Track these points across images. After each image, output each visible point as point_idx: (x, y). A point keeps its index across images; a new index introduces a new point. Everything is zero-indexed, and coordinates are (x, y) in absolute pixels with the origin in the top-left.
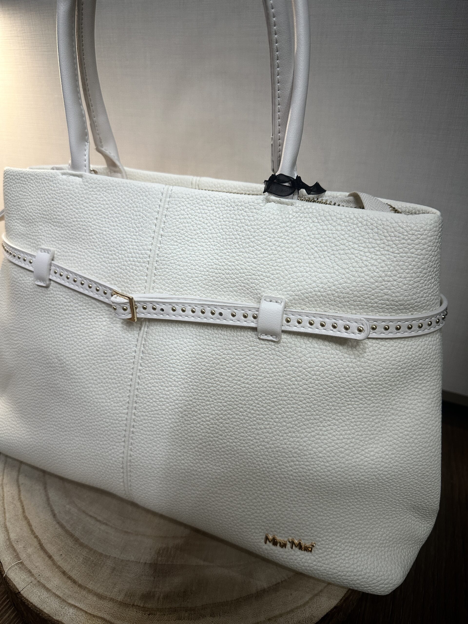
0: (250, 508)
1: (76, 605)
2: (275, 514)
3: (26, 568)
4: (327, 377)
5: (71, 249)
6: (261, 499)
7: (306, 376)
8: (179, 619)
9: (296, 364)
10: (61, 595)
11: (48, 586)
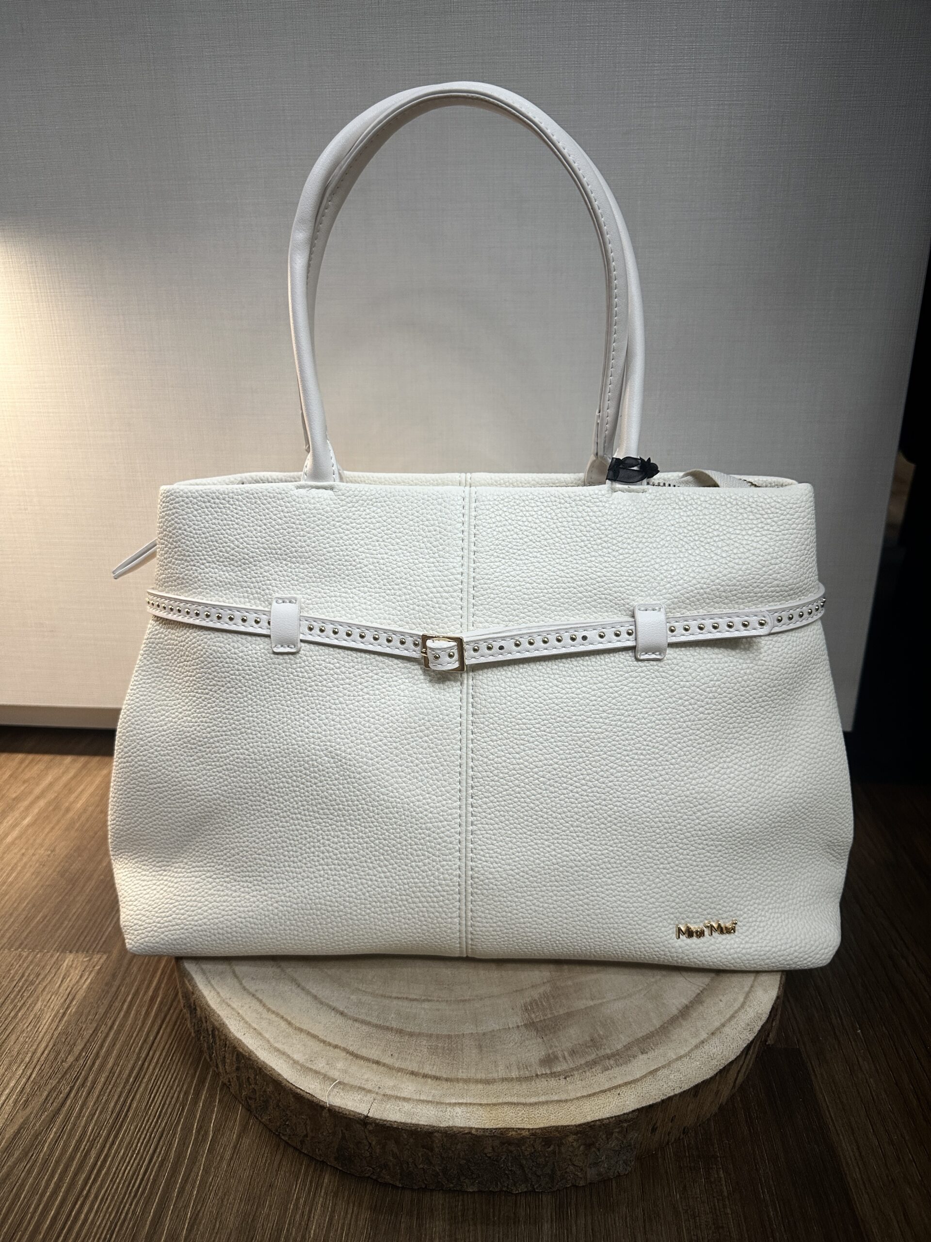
0: (654, 892)
1: (460, 1101)
2: (685, 892)
3: (353, 1087)
4: (725, 692)
5: (328, 591)
6: (665, 876)
7: (701, 695)
8: (607, 1069)
9: (688, 683)
10: (430, 1098)
11: (402, 1095)
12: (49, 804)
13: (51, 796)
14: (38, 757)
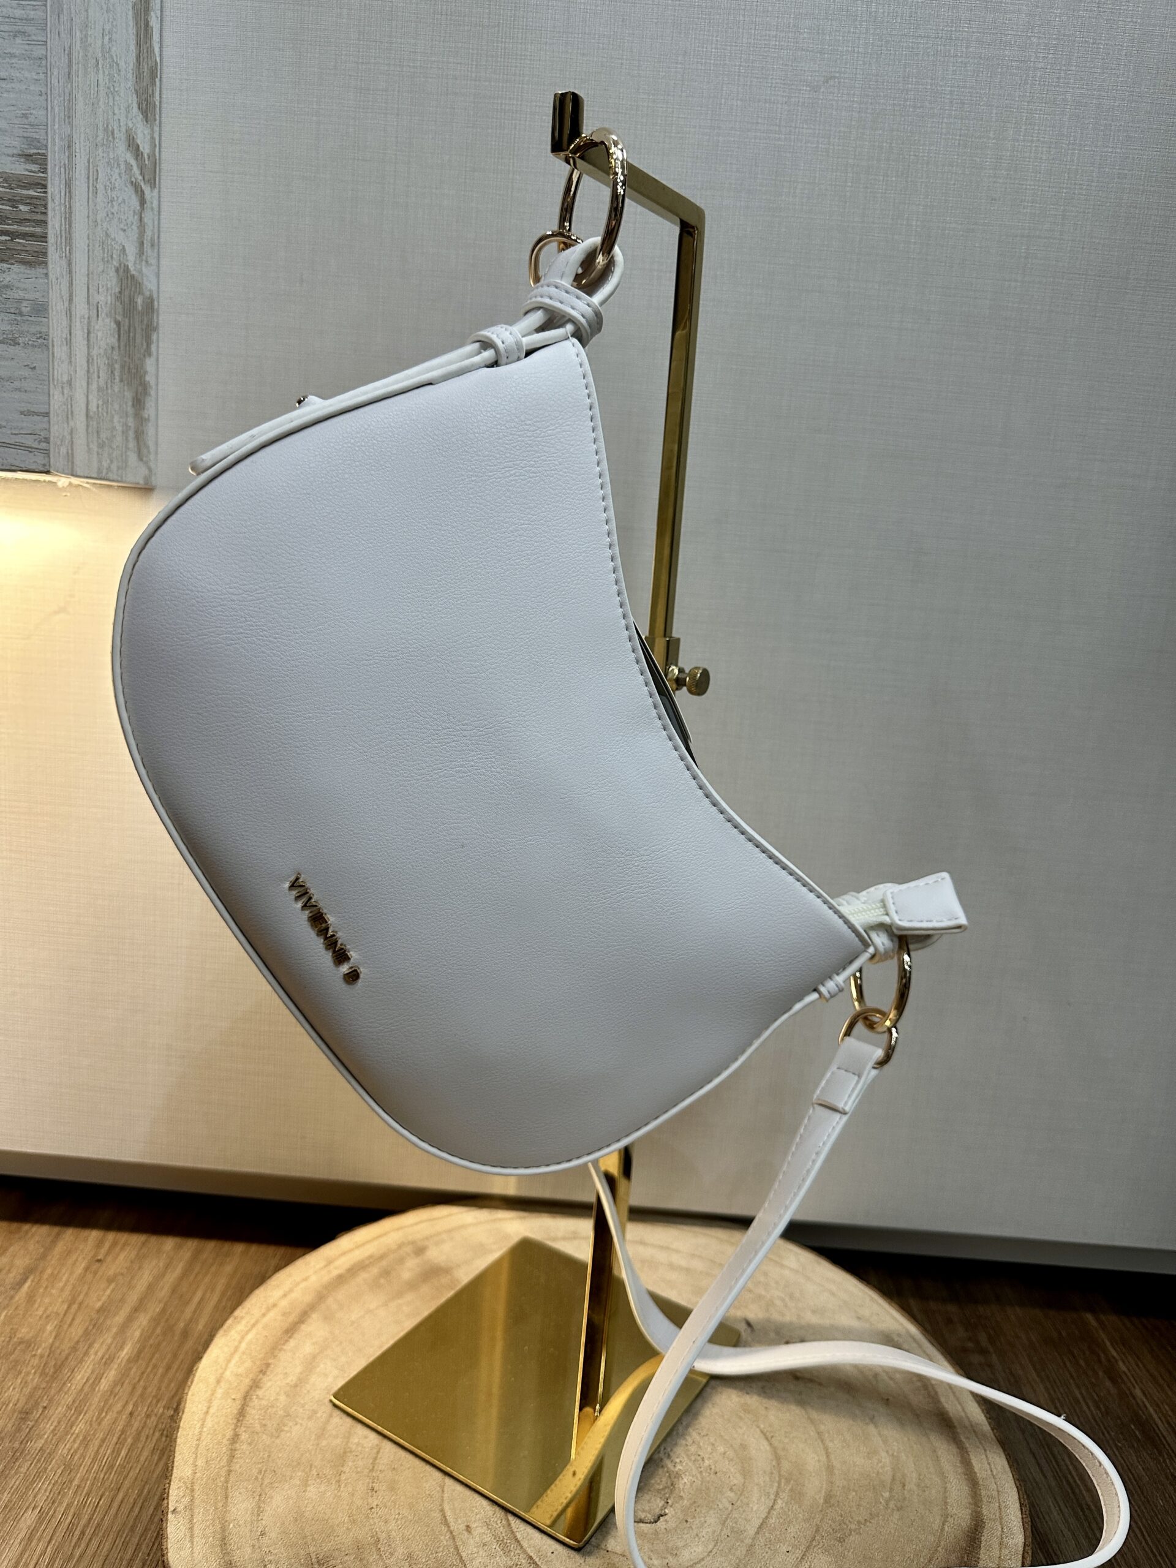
12: (156, 1321)
13: (154, 1308)
14: (123, 1237)
